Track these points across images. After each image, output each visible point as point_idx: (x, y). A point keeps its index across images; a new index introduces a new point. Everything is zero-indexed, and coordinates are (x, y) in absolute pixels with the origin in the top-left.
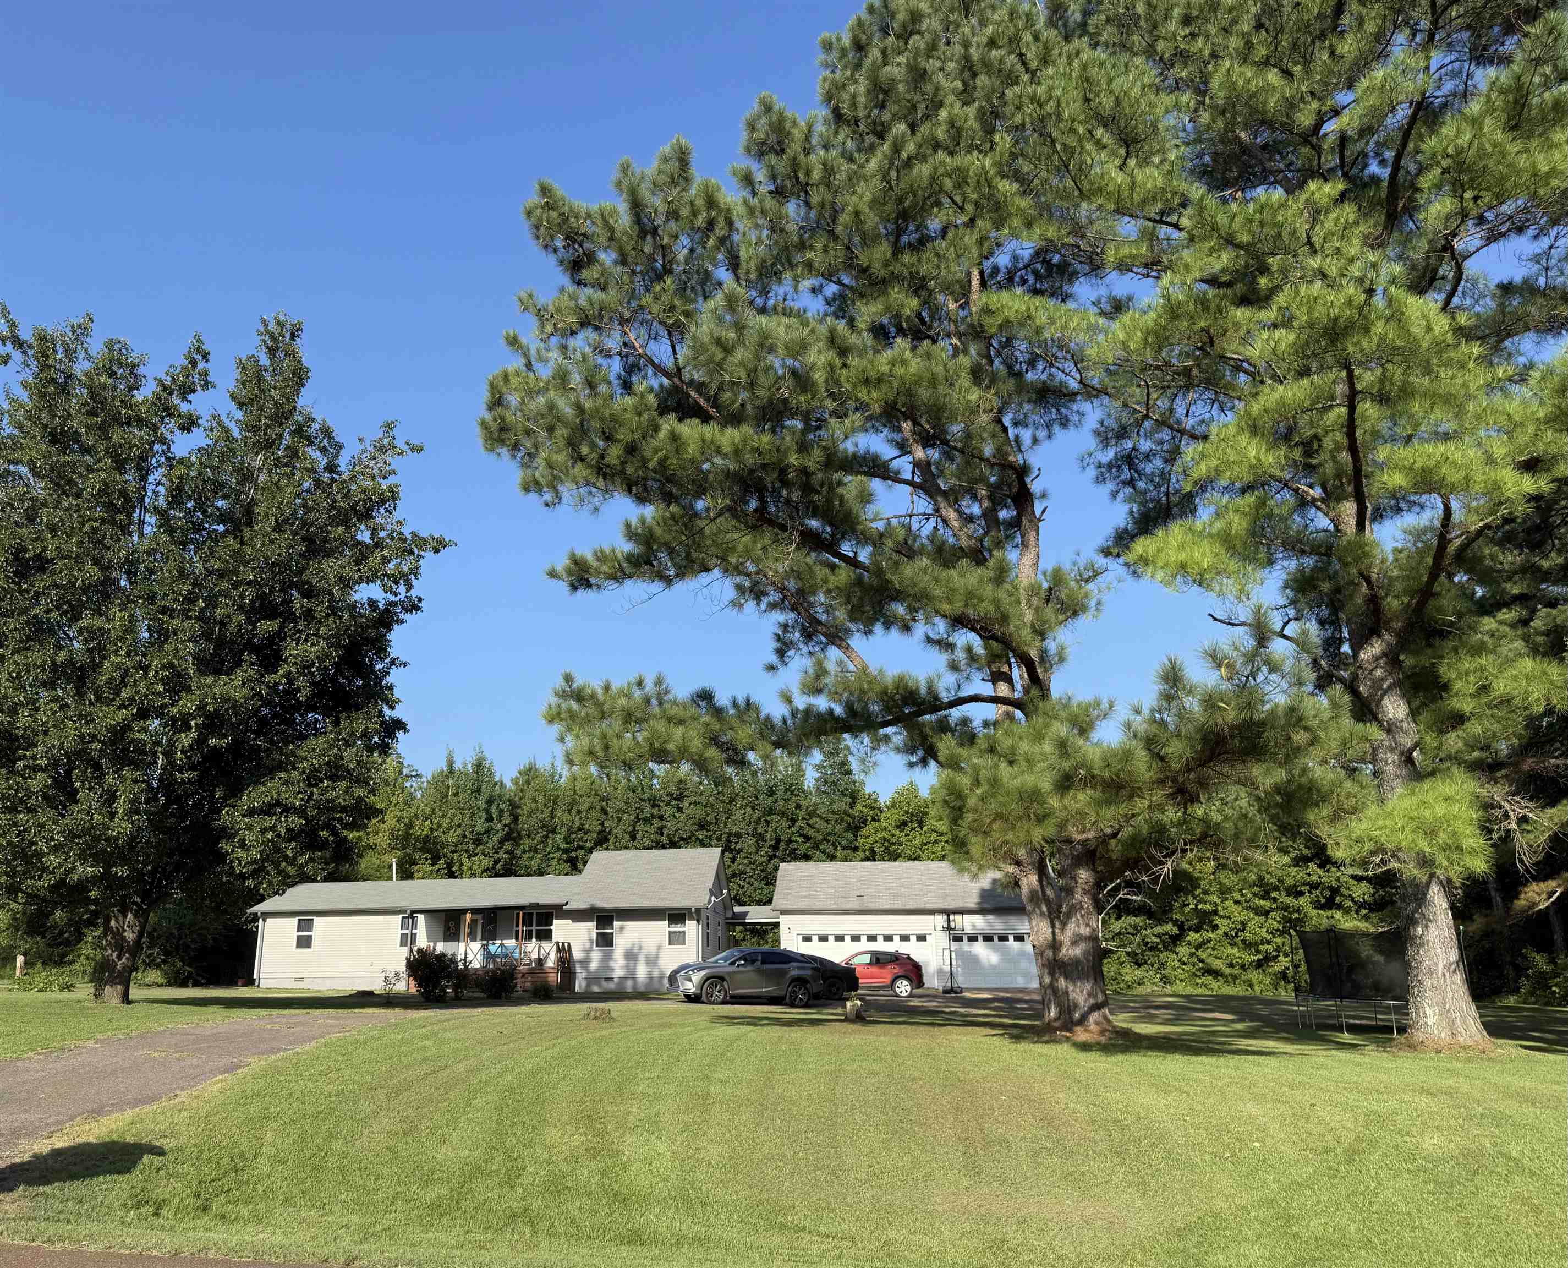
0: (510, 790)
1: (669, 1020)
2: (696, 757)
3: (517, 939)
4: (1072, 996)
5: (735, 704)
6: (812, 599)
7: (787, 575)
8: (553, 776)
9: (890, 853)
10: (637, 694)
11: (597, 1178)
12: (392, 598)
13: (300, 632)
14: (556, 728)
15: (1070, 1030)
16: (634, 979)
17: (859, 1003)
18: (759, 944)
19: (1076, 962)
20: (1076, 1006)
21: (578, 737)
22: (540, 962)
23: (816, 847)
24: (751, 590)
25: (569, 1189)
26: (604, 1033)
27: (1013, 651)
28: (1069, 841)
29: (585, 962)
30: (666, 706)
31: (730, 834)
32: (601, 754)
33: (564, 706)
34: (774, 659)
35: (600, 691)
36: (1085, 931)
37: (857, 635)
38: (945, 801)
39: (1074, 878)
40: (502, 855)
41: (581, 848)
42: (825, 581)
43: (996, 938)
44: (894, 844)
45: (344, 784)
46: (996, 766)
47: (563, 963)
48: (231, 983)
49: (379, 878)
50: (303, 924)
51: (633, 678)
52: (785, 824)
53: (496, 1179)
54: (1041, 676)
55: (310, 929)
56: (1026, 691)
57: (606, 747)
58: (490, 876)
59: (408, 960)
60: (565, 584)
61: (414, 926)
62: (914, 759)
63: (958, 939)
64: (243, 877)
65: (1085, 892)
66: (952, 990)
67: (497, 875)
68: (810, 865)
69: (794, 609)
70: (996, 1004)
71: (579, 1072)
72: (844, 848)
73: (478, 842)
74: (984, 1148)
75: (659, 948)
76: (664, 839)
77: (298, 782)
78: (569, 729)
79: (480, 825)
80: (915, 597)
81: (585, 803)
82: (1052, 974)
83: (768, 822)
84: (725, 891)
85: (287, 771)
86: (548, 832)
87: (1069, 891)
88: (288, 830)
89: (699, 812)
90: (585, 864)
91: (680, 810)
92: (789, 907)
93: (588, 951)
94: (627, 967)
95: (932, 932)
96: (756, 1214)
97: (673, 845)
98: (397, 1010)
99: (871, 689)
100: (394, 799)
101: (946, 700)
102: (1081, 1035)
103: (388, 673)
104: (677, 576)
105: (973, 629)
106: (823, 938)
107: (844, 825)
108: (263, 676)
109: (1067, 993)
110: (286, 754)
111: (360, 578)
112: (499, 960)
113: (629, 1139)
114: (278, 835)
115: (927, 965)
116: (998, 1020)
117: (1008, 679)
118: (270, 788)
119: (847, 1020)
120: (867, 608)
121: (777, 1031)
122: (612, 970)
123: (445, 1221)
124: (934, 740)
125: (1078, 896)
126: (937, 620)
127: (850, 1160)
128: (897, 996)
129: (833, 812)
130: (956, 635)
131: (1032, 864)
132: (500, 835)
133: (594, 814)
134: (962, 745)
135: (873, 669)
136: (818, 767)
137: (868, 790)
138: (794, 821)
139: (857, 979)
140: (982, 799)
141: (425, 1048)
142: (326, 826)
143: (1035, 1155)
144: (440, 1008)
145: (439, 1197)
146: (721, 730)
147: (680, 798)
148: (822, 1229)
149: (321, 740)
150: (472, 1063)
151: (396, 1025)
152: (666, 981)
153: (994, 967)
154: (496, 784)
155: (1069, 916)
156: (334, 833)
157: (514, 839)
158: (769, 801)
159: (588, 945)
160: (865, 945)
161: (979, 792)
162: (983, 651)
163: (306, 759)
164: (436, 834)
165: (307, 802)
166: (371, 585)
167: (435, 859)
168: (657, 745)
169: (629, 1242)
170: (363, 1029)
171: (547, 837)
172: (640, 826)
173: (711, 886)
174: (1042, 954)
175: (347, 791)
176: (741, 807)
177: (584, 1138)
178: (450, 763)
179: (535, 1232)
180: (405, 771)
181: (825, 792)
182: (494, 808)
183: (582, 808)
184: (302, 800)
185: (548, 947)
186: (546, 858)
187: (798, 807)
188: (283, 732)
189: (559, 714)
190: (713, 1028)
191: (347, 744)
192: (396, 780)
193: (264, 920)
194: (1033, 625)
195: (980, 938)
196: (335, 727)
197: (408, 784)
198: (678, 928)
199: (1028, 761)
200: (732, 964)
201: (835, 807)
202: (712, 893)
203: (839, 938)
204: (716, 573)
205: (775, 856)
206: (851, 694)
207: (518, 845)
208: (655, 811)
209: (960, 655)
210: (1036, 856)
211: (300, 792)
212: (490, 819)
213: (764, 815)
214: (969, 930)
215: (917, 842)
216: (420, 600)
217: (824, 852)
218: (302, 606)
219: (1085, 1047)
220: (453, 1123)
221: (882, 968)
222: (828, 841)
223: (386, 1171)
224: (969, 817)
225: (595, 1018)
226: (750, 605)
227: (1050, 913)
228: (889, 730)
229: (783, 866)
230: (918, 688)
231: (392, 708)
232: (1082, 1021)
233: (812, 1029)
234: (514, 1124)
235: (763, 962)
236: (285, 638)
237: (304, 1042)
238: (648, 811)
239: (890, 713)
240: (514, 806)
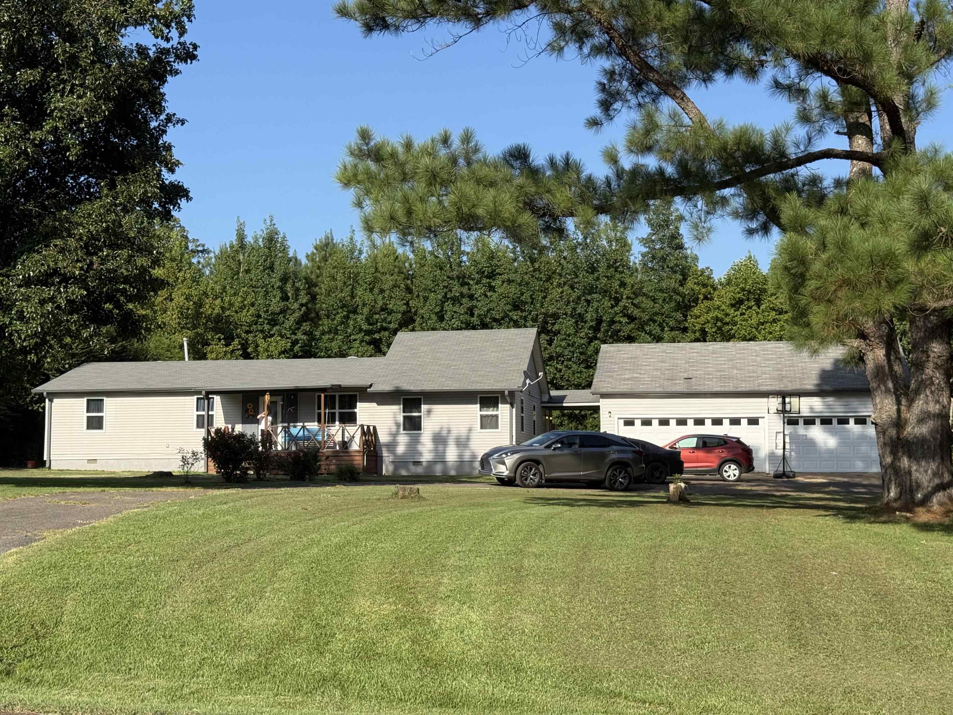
0: (306, 267)
1: (481, 501)
2: (508, 224)
3: (319, 421)
4: (915, 475)
5: (552, 163)
6: (642, 41)
7: (614, 12)
8: (352, 251)
9: (722, 334)
10: (443, 152)
11: (407, 645)
12: (164, 45)
13: (64, 82)
14: (351, 193)
15: (910, 511)
16: (444, 462)
17: (683, 485)
18: (576, 428)
19: (922, 441)
20: (919, 486)
21: (377, 201)
22: (345, 445)
23: (641, 328)
24: (573, 30)
25: (380, 655)
26: (412, 511)
27: (874, 97)
28: (922, 309)
29: (391, 446)
30: (475, 166)
31: (546, 315)
32: (403, 220)
33: (361, 167)
34: (596, 112)
35: (400, 150)
36: (934, 408)
37: (695, 83)
38: (786, 268)
39: (925, 352)
40: (300, 336)
41: (385, 329)
42: (659, 18)
43: (835, 421)
44: (727, 324)
45: (125, 253)
46: (846, 228)
47: (369, 446)
48: (22, 465)
49: (171, 359)
50: (92, 404)
51: (437, 133)
52: (607, 303)
53: (305, 646)
54: (905, 127)
55: (100, 410)
56: (887, 144)
57: (409, 213)
58: (288, 358)
59: (206, 441)
60: (358, 24)
61: (210, 407)
62: (754, 225)
63: (793, 422)
64: (24, 351)
65: (937, 367)
66: (784, 474)
67: (295, 356)
68: (634, 345)
69: (622, 53)
70: (831, 488)
71: (387, 545)
72: (672, 329)
73: (273, 322)
74: (811, 620)
75: (470, 430)
76: (475, 320)
77: (76, 249)
78: (368, 192)
79: (275, 305)
80: (763, 33)
81: (388, 281)
82: (894, 453)
83: (588, 302)
84: (541, 374)
85: (63, 238)
86: (349, 312)
87: (919, 366)
88: (69, 301)
89: (513, 290)
90: (389, 346)
91: (492, 288)
92: (610, 390)
93: (395, 435)
94: (436, 451)
95: (766, 415)
96: (571, 679)
97: (484, 326)
98: (196, 489)
99: (707, 145)
100: (181, 274)
101: (793, 157)
102: (923, 516)
103: (165, 132)
104: (487, 14)
105: (829, 73)
106: (647, 422)
107: (673, 304)
108: (27, 132)
109: (910, 473)
110: (60, 220)
111: (127, 20)
112: (301, 443)
113: (440, 608)
114: (59, 307)
115: (758, 449)
116: (832, 503)
117: (867, 131)
118: (45, 256)
119: (670, 501)
120: (708, 48)
121: (594, 511)
122: (420, 454)
123: (253, 684)
124: (778, 202)
125: (929, 371)
126: (788, 61)
127: (669, 631)
128: (724, 480)
129: (661, 291)
130: (810, 79)
131: (880, 337)
132: (297, 315)
133: (397, 293)
134: (809, 206)
135: (711, 120)
136: (645, 241)
137: (701, 266)
138: (617, 300)
139: (682, 463)
140: (828, 264)
141: (227, 523)
142: (110, 298)
143: (866, 628)
144: (242, 488)
145: (247, 663)
146: (537, 193)
147: (492, 275)
148: (638, 695)
149: (97, 204)
150: (275, 537)
151: (197, 501)
152: (477, 465)
153: (830, 451)
154: (290, 260)
155: (917, 392)
156: (118, 305)
157: (312, 320)
158: (590, 279)
159: (394, 429)
160: (691, 429)
161: (824, 256)
162: (840, 99)
163: (81, 224)
164: (227, 313)
165: (87, 271)
166: (139, 28)
167: (229, 339)
168: (465, 210)
169: (441, 705)
170: (161, 505)
171: (347, 317)
172: (448, 306)
173: (525, 368)
174: (884, 433)
175: (129, 261)
176: (559, 285)
177: (393, 607)
178: (241, 237)
179: (345, 694)
180: (191, 246)
181: (652, 269)
182: (289, 287)
183: (385, 287)
184: (81, 269)
185: (352, 430)
186: (348, 340)
187: (623, 284)
188: (55, 195)
189: (355, 175)
190: (527, 508)
191: (126, 210)
192: (182, 255)
193: (51, 401)
194: (900, 67)
195: (818, 421)
196: (110, 190)
197: (194, 261)
198: (490, 412)
199: (882, 222)
200: (548, 447)
201: (664, 285)
202: (527, 375)
203: (664, 422)
204: (533, 10)
205: (596, 338)
206: (686, 151)
207: (317, 326)
208: (465, 290)
209: (813, 103)
210: (885, 329)
211: (78, 261)
212: (285, 298)
213: (584, 294)
214: (805, 412)
215: (754, 321)
216: (195, 47)
217: (650, 334)
218: (65, 52)
219: (926, 527)
220: (260, 593)
221: (709, 452)
222: (655, 321)
223: (191, 638)
224: (812, 284)
225: (404, 497)
226: (571, 50)
227: (896, 389)
228: (727, 192)
229: (604, 347)
230: (762, 144)
231: (172, 171)
232: (925, 502)
233: (632, 509)
234: (321, 593)
235: (582, 446)
236: (48, 89)
237: (101, 517)
238: (456, 290)
239: (730, 173)
240: (311, 284)
